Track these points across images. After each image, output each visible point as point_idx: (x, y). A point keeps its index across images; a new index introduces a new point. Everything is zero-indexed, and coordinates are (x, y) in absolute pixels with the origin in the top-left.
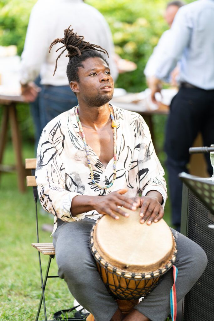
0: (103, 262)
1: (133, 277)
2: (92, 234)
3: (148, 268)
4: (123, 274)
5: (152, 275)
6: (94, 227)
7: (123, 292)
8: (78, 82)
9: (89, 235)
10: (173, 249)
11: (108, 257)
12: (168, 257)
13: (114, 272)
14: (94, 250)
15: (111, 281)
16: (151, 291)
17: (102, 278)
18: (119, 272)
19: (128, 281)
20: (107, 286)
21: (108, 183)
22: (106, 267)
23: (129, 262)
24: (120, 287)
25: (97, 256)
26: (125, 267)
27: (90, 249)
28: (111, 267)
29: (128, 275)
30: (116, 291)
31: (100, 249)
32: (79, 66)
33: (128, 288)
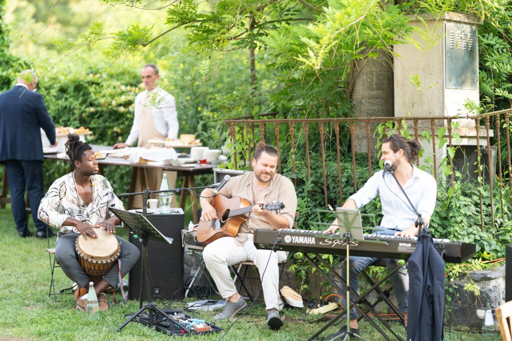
0: (81, 255)
1: (97, 263)
2: (76, 242)
3: (104, 258)
4: (92, 261)
5: (107, 262)
6: (77, 239)
7: (92, 272)
8: (81, 162)
9: (75, 242)
10: (118, 249)
11: (84, 253)
12: (115, 253)
13: (87, 260)
14: (77, 249)
15: (86, 267)
16: (108, 272)
17: (81, 266)
18: (90, 260)
19: (94, 265)
20: (84, 270)
21: (88, 216)
22: (83, 258)
23: (95, 255)
24: (91, 269)
25: (79, 253)
26: (93, 257)
27: (75, 250)
28: (85, 258)
29: (94, 262)
30: (89, 272)
31: (80, 249)
32: (83, 154)
33: (95, 270)
